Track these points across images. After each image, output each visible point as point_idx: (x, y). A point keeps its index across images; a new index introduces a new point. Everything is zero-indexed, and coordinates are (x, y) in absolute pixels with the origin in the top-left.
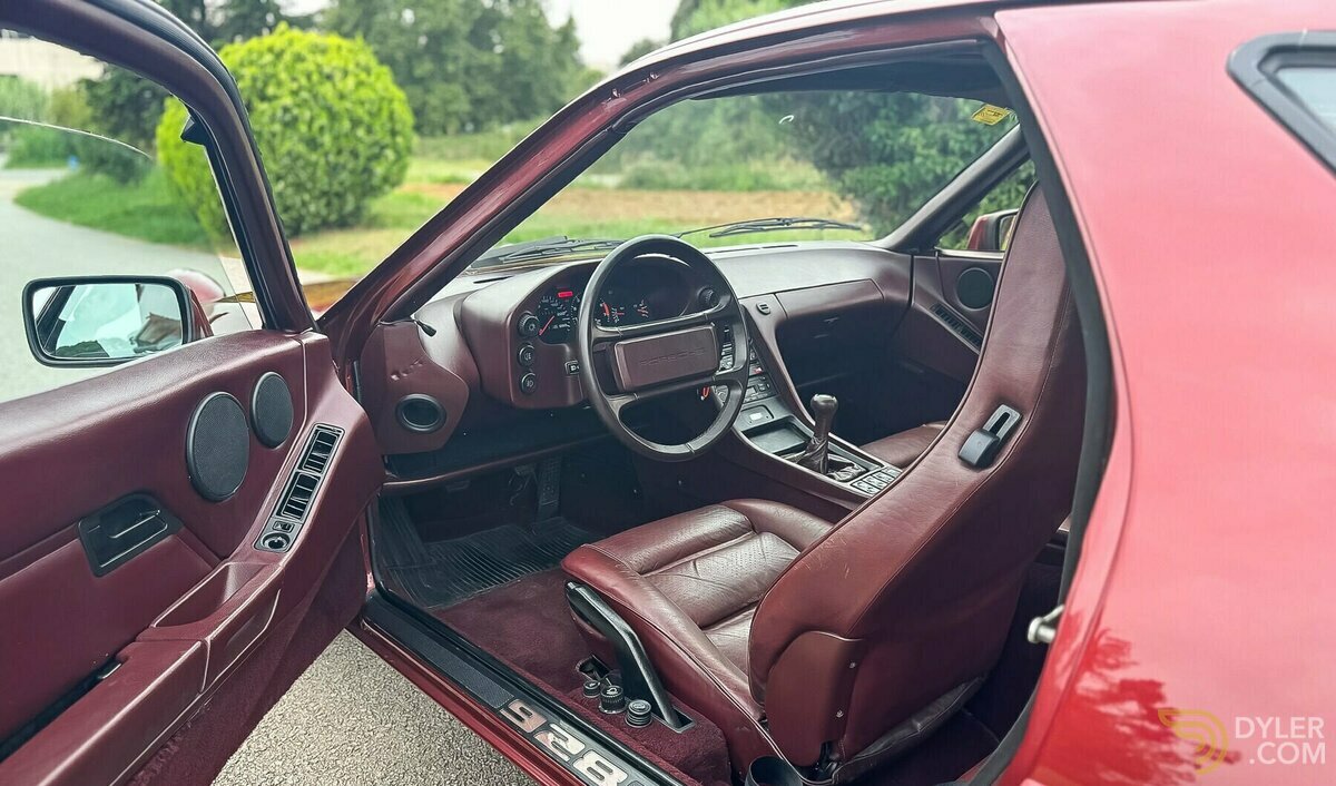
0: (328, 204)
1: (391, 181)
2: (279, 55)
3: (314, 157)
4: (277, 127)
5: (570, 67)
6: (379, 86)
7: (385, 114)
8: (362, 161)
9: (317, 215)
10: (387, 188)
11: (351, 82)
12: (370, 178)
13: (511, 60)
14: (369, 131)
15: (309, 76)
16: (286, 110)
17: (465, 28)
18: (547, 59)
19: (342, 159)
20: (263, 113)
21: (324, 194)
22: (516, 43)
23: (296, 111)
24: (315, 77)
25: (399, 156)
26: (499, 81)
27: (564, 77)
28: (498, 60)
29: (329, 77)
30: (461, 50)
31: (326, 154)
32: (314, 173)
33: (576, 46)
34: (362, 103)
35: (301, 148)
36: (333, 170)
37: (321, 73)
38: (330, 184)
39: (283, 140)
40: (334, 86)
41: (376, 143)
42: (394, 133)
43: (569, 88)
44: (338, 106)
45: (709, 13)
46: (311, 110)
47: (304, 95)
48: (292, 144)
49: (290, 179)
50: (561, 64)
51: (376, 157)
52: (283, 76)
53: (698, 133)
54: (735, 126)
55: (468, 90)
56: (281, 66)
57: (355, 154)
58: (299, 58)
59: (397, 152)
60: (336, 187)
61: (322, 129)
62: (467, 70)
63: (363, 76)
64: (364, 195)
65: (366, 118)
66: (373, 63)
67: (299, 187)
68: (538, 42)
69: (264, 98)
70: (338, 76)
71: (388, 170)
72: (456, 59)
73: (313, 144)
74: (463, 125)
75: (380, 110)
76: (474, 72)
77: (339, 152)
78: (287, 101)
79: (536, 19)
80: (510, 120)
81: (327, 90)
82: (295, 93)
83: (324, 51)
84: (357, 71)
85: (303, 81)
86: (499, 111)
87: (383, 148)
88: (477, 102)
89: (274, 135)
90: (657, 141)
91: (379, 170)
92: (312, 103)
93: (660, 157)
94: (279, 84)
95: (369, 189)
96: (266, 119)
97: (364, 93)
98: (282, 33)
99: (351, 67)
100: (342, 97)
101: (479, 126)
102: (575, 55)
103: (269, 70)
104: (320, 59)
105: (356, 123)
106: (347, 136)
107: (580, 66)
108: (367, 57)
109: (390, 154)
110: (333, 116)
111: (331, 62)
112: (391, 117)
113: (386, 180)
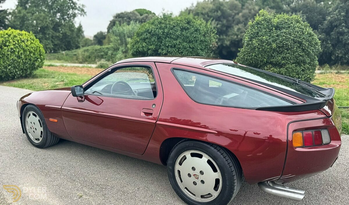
0: (23, 72)
1: (40, 66)
2: (9, 36)
3: (19, 60)
4: (9, 53)
5: (81, 38)
6: (37, 44)
7: (38, 50)
8: (32, 61)
9: (20, 74)
10: (39, 68)
11: (29, 42)
12: (34, 66)
13: (65, 34)
14: (34, 54)
15: (18, 41)
16: (12, 49)
17: (52, 27)
18: (75, 35)
19: (27, 61)
20: (5, 49)
21: (22, 69)
22: (66, 31)
23: (14, 49)
24: (20, 41)
25: (42, 61)
26: (61, 40)
27: (79, 40)
28: (61, 35)
29: (23, 41)
30: (51, 32)
31: (23, 60)
32: (19, 64)
33: (83, 32)
34: (32, 48)
35: (16, 58)
36: (24, 63)
37: (21, 40)
38: (24, 67)
39: (11, 56)
40: (25, 43)
41: (36, 57)
42: (40, 55)
43: (81, 43)
44: (26, 48)
45: (117, 27)
46: (18, 49)
47: (17, 45)
48: (14, 57)
49: (13, 65)
50: (79, 37)
51: (36, 61)
52: (11, 41)
53: (115, 55)
54: (125, 54)
55: (52, 42)
56: (10, 38)
57: (30, 60)
58: (15, 36)
59: (41, 59)
60: (25, 68)
61: (21, 53)
62: (52, 37)
63: (32, 41)
64: (32, 70)
65: (33, 51)
66: (35, 38)
67: (15, 67)
68: (72, 31)
69: (5, 46)
70: (26, 41)
71: (39, 64)
72: (49, 34)
73: (19, 57)
74: (51, 51)
75: (37, 49)
76: (54, 37)
77: (26, 59)
78: (12, 47)
79: (72, 25)
80: (65, 50)
81: (23, 44)
82: (14, 45)
83: (22, 35)
84: (31, 40)
85: (16, 42)
86: (61, 48)
87: (37, 58)
88: (55, 45)
89: (8, 55)
90: (104, 57)
91: (37, 64)
92: (19, 48)
93: (106, 60)
94: (10, 43)
95: (34, 68)
96: (6, 51)
97: (32, 45)
98: (10, 30)
99: (29, 39)
100: (27, 46)
101: (55, 51)
102: (82, 34)
103: (7, 39)
104: (21, 37)
105: (30, 52)
106: (28, 56)
107: (83, 37)
108: (33, 37)
109: (39, 60)
110: (25, 51)
111: (24, 38)
112: (40, 51)
113: (38, 66)
